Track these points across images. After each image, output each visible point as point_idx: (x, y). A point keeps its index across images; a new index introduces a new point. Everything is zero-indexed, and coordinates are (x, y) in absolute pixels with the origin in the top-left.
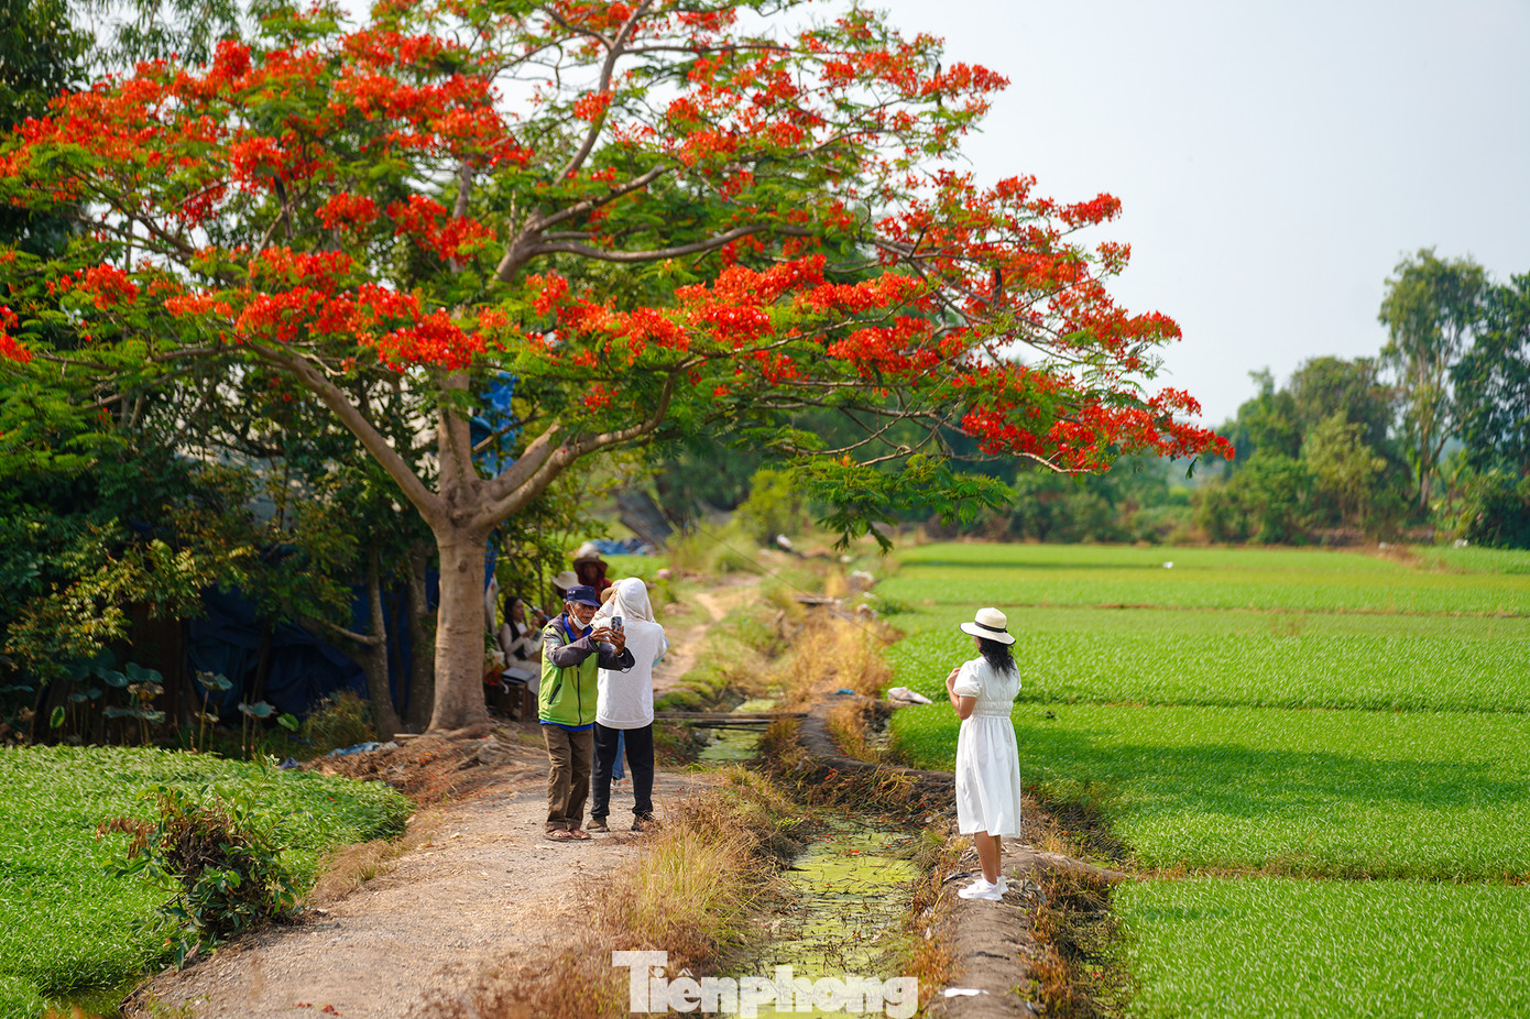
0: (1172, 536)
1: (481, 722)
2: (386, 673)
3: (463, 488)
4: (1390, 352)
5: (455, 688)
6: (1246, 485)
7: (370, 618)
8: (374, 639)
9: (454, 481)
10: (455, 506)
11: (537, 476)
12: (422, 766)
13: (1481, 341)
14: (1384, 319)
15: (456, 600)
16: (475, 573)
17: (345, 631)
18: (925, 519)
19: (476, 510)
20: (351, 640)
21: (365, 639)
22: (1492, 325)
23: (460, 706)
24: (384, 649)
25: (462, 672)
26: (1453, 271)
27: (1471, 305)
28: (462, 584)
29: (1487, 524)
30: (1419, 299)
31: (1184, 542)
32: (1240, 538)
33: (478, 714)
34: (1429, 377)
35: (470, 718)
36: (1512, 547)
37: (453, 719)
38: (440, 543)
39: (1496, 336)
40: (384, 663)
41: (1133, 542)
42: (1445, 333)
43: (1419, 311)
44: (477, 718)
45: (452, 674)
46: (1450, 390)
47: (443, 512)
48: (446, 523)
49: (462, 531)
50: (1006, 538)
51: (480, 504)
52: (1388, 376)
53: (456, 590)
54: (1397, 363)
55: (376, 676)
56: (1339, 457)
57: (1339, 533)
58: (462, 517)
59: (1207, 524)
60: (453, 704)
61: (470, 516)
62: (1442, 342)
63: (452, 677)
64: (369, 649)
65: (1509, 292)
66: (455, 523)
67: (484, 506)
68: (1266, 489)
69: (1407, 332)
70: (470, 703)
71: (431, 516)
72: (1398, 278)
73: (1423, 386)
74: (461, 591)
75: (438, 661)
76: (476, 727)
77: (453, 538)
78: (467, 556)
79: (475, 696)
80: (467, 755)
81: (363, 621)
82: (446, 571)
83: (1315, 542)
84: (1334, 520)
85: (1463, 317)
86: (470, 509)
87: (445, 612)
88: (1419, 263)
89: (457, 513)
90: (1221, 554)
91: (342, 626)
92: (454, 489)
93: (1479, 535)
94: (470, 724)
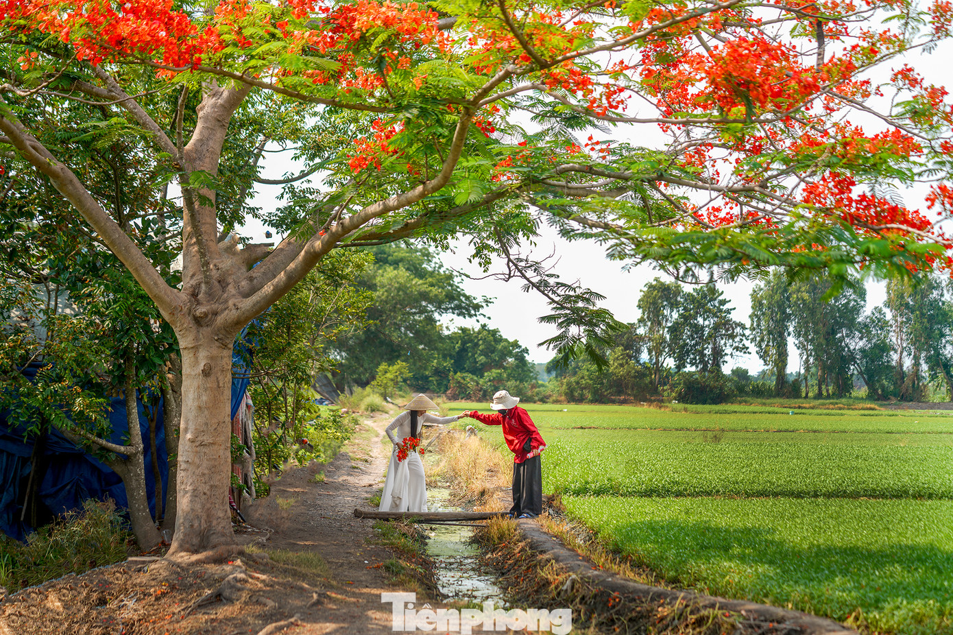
0: (551, 400)
1: (227, 544)
2: (143, 482)
3: (207, 283)
4: (641, 321)
5: (198, 507)
6: (583, 378)
7: (127, 430)
8: (131, 450)
9: (199, 277)
10: (199, 303)
11: (292, 265)
12: (157, 599)
13: (681, 316)
14: (639, 307)
15: (200, 408)
16: (221, 378)
17: (103, 442)
18: (445, 392)
19: (221, 307)
20: (108, 450)
21: (122, 449)
22: (685, 309)
23: (204, 526)
24: (141, 459)
25: (206, 488)
26: (668, 286)
27: (676, 300)
28: (206, 390)
29: (686, 394)
30: (654, 298)
31: (556, 402)
32: (580, 400)
33: (224, 535)
34: (658, 331)
35: (214, 539)
36: (697, 404)
37: (195, 541)
38: (183, 344)
39: (687, 314)
40: (141, 472)
41: (535, 402)
42: (665, 312)
43: (654, 303)
44: (223, 539)
45: (194, 490)
46: (668, 337)
47: (185, 310)
48: (188, 322)
49: (206, 331)
50: (479, 401)
51: (226, 301)
52: (641, 331)
53: (199, 397)
54: (645, 325)
55: (134, 484)
56: (622, 365)
57: (622, 398)
58: (206, 315)
59: (566, 394)
60: (196, 525)
61: (216, 314)
62: (664, 316)
63: (195, 494)
64: (126, 459)
65: (692, 296)
66: (198, 321)
67: (231, 303)
68: (591, 379)
69: (649, 313)
70: (214, 523)
71: (172, 314)
72: (645, 289)
73: (656, 336)
74: (204, 398)
75: (180, 475)
76: (222, 549)
77: (196, 339)
78: (212, 358)
79: (221, 515)
80: (209, 586)
81: (120, 431)
82: (189, 375)
83: (613, 402)
84: (619, 393)
85: (674, 305)
86: (215, 306)
87: (187, 422)
88: (654, 283)
89: (201, 310)
90: (573, 406)
91: (99, 436)
92: (199, 285)
93: (682, 398)
94: (214, 547)
